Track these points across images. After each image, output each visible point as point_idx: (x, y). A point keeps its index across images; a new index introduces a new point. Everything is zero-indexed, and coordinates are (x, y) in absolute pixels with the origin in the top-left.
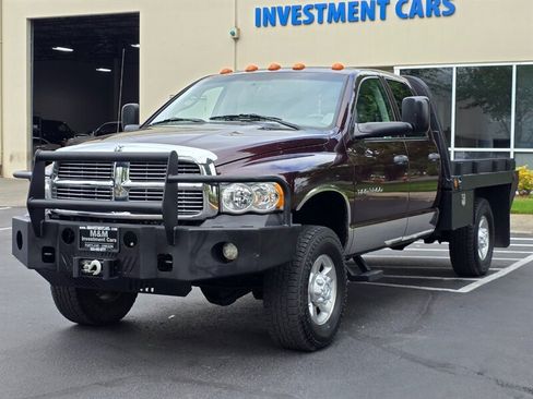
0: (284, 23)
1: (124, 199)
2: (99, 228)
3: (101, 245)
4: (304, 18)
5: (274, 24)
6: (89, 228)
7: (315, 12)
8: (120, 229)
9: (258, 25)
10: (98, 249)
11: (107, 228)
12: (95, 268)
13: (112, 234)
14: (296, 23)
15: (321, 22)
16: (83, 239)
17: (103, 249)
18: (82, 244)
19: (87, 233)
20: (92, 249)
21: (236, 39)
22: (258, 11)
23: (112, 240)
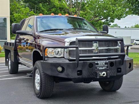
1: (97, 53)
2: (102, 62)
3: (102, 67)
6: (98, 62)
8: (109, 62)
10: (102, 69)
11: (105, 62)
12: (104, 74)
16: (96, 66)
17: (104, 68)
19: (97, 64)
20: (100, 69)
23: (106, 65)
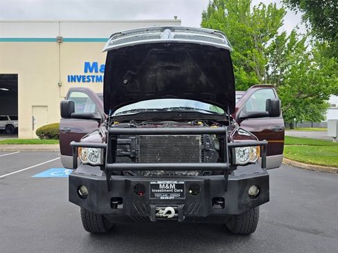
0: (79, 81)
2: (168, 182)
3: (169, 194)
4: (87, 80)
5: (75, 81)
6: (158, 183)
7: (91, 78)
8: (186, 183)
9: (69, 81)
10: (168, 198)
11: (176, 182)
12: (169, 212)
13: (178, 186)
14: (84, 81)
15: (93, 81)
16: (153, 191)
17: (172, 197)
18: (153, 194)
19: (156, 187)
20: (161, 198)
21: (60, 86)
22: (69, 76)
23: (178, 191)
